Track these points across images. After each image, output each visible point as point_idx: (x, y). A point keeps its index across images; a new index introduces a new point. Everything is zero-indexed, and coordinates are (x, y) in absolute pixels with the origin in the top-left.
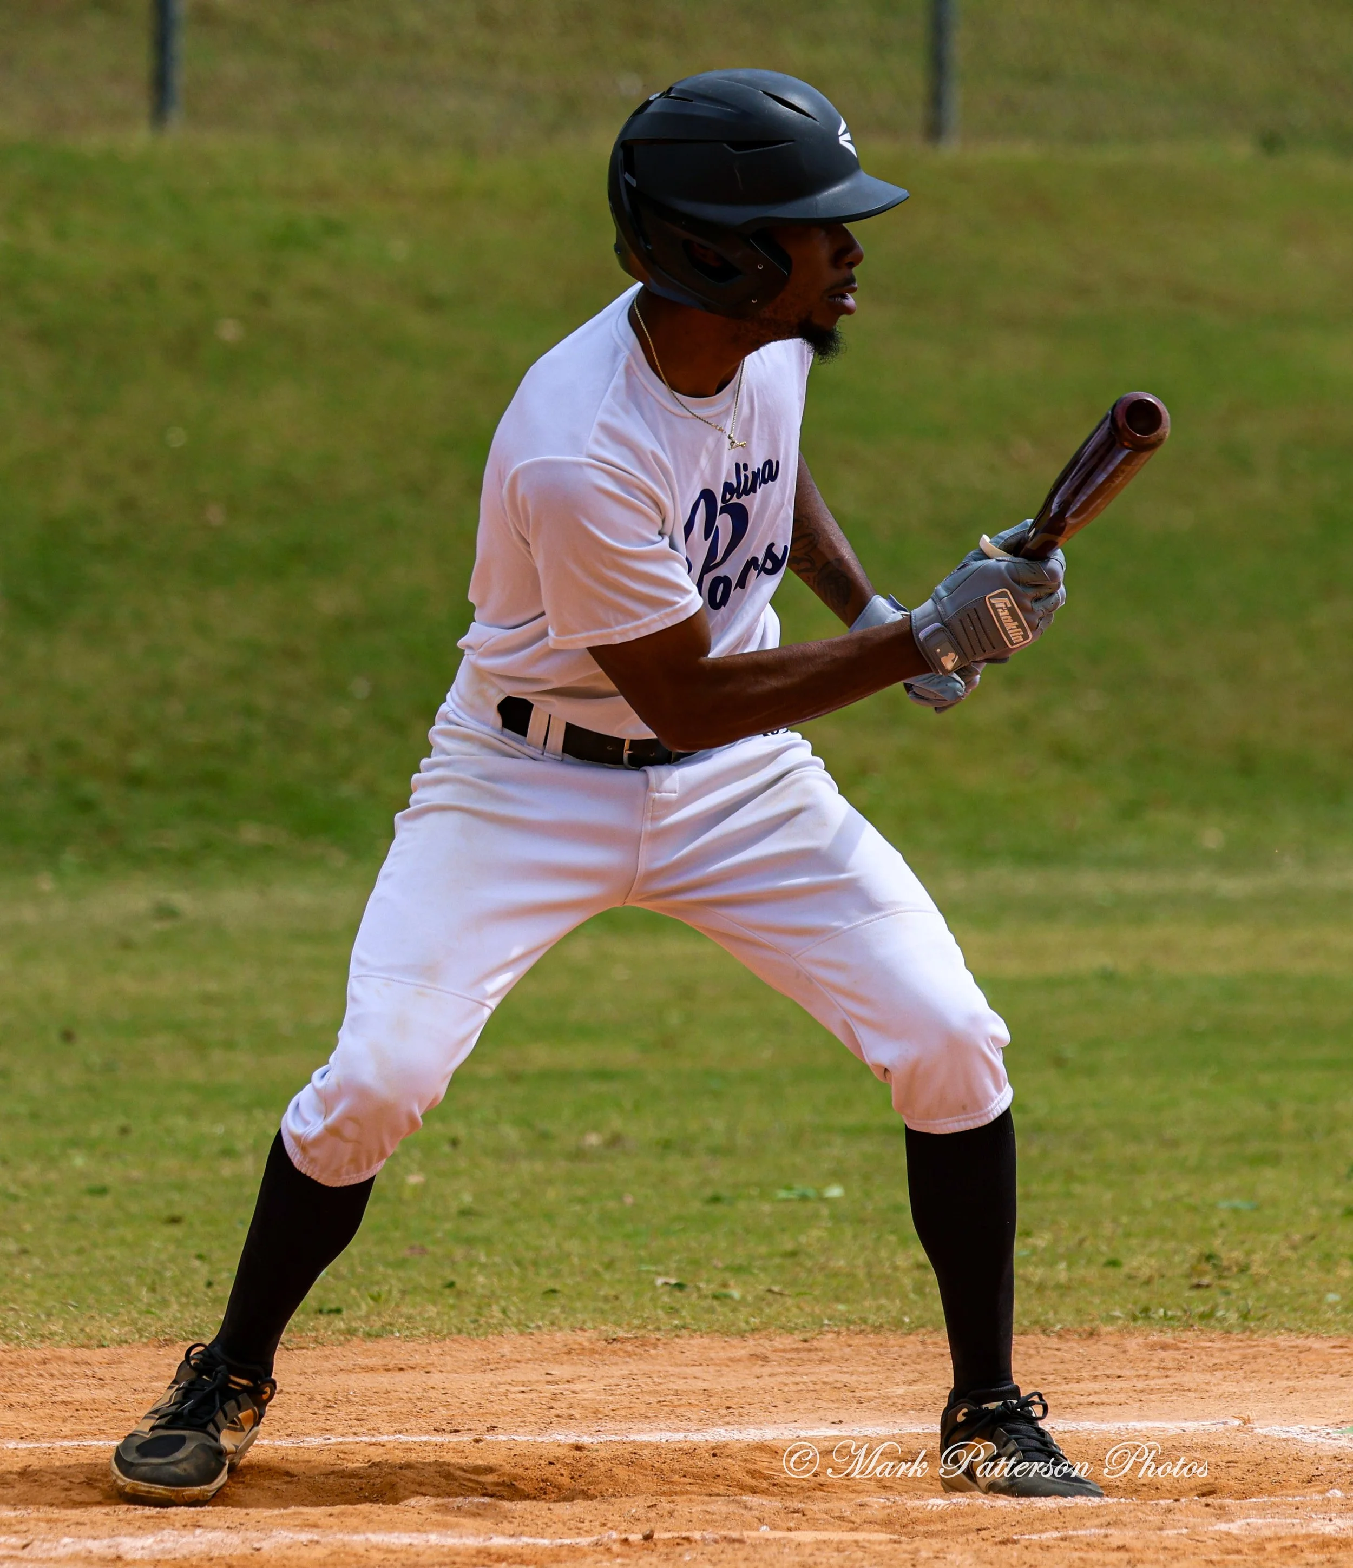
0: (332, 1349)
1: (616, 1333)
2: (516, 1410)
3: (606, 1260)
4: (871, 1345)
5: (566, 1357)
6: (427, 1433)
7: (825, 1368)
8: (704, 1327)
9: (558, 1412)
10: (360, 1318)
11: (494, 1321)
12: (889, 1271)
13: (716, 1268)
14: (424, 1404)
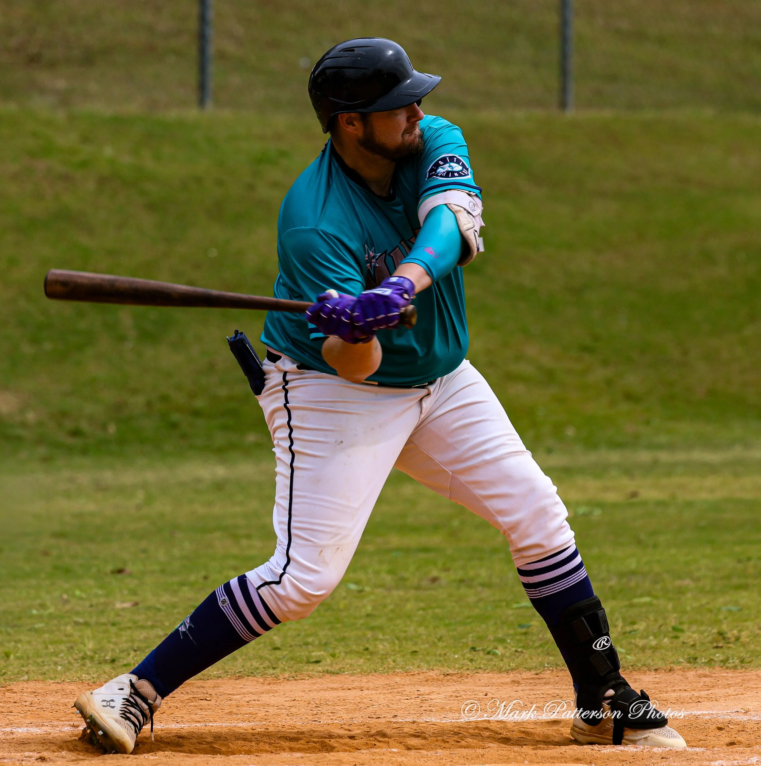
0: (316, 680)
1: (448, 671)
2: (405, 708)
3: (438, 636)
5: (426, 683)
7: (548, 687)
8: (489, 667)
9: (425, 708)
10: (328, 665)
11: (391, 666)
13: (489, 640)
14: (361, 705)
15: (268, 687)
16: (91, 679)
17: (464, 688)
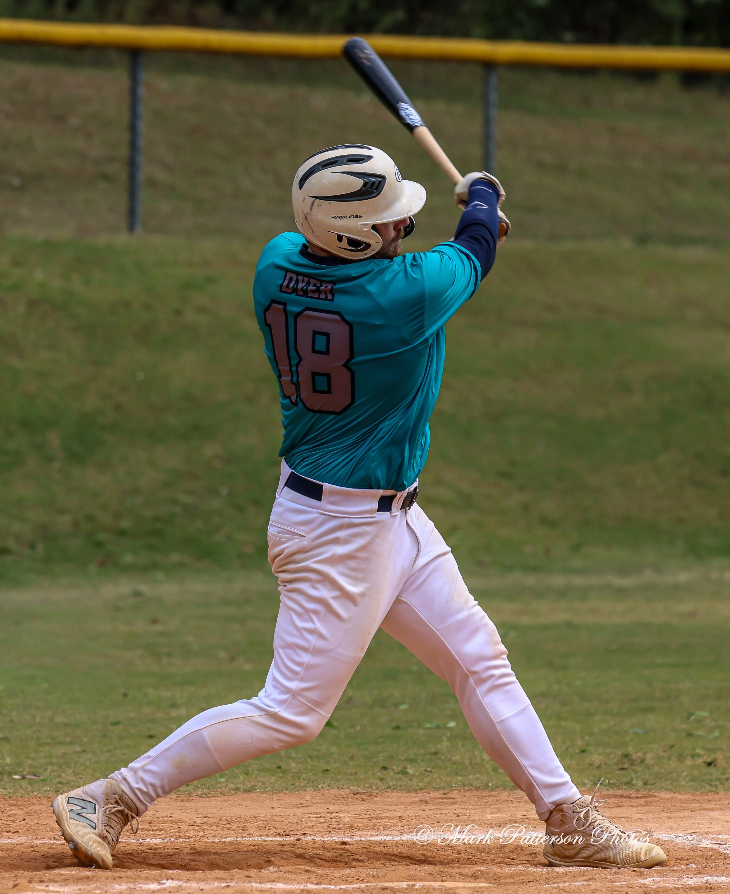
0: (229, 797)
1: (358, 790)
2: (315, 826)
3: (350, 755)
4: (474, 796)
5: (336, 801)
6: (275, 836)
7: (454, 806)
8: (398, 787)
9: (333, 826)
10: (241, 783)
11: (302, 784)
12: (480, 761)
13: (400, 759)
14: (272, 823)
15: (182, 804)
16: (7, 794)
17: (373, 806)
